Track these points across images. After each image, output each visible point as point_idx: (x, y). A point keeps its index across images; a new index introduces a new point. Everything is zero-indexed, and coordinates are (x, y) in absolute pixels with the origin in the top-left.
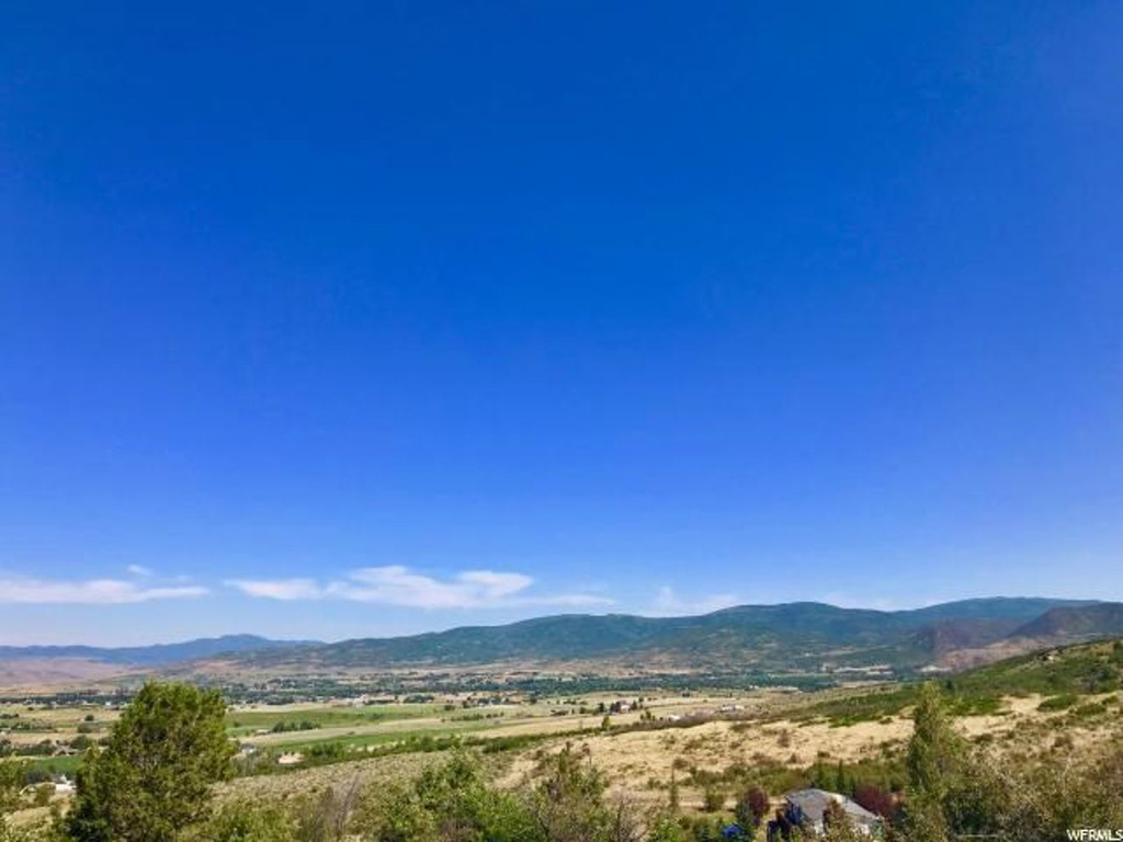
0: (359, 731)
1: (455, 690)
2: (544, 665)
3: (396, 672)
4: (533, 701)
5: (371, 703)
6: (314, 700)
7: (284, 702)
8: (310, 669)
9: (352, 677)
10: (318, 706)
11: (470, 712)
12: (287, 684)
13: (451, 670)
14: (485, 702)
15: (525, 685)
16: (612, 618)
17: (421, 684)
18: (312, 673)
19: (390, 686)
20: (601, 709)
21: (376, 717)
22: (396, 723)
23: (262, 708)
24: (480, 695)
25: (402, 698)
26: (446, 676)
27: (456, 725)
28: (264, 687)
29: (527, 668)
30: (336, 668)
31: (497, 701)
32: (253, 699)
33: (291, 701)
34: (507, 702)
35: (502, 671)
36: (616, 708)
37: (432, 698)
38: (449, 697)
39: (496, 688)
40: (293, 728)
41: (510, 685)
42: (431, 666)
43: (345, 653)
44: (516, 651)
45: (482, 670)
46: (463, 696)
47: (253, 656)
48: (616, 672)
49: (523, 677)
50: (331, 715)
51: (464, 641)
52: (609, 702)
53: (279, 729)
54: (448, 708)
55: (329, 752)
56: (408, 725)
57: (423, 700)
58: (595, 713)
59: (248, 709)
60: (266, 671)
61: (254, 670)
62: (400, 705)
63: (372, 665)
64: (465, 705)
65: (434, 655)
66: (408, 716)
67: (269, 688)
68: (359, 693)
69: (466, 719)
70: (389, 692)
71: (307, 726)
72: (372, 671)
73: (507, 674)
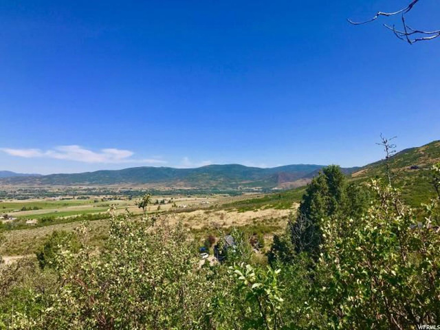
0: (59, 210)
1: (98, 194)
2: (135, 185)
3: (73, 187)
4: (130, 199)
5: (63, 199)
6: (38, 198)
7: (25, 199)
8: (36, 186)
9: (55, 189)
10: (40, 200)
11: (104, 203)
12: (26, 191)
13: (97, 187)
14: (111, 199)
15: (127, 193)
16: (163, 169)
17: (84, 192)
18: (36, 187)
19: (71, 193)
20: (157, 203)
21: (66, 205)
22: (74, 207)
23: (15, 201)
24: (109, 196)
25: (76, 197)
26: (94, 189)
27: (99, 208)
28: (15, 192)
29: (128, 186)
30: (47, 185)
31: (115, 199)
32: (10, 197)
33: (28, 198)
34: (120, 199)
35: (118, 188)
36: (163, 202)
37: (89, 198)
38: (96, 197)
39: (115, 194)
40: (30, 209)
41: (121, 193)
42: (88, 185)
43: (51, 179)
44: (124, 180)
45: (109, 187)
46: (102, 197)
47: (9, 180)
48: (163, 188)
49: (126, 190)
50: (46, 204)
51: (102, 176)
52: (160, 199)
53: (24, 209)
54: (95, 201)
55: (49, 220)
56: (79, 208)
57: (85, 198)
58: (155, 204)
59: (9, 201)
60: (15, 186)
61: (10, 186)
62: (75, 200)
63: (63, 184)
64: (102, 200)
65: (90, 180)
66: (79, 204)
67: (17, 193)
68: (58, 195)
69: (103, 206)
70: (71, 195)
71: (36, 208)
72: (64, 187)
73: (119, 189)
